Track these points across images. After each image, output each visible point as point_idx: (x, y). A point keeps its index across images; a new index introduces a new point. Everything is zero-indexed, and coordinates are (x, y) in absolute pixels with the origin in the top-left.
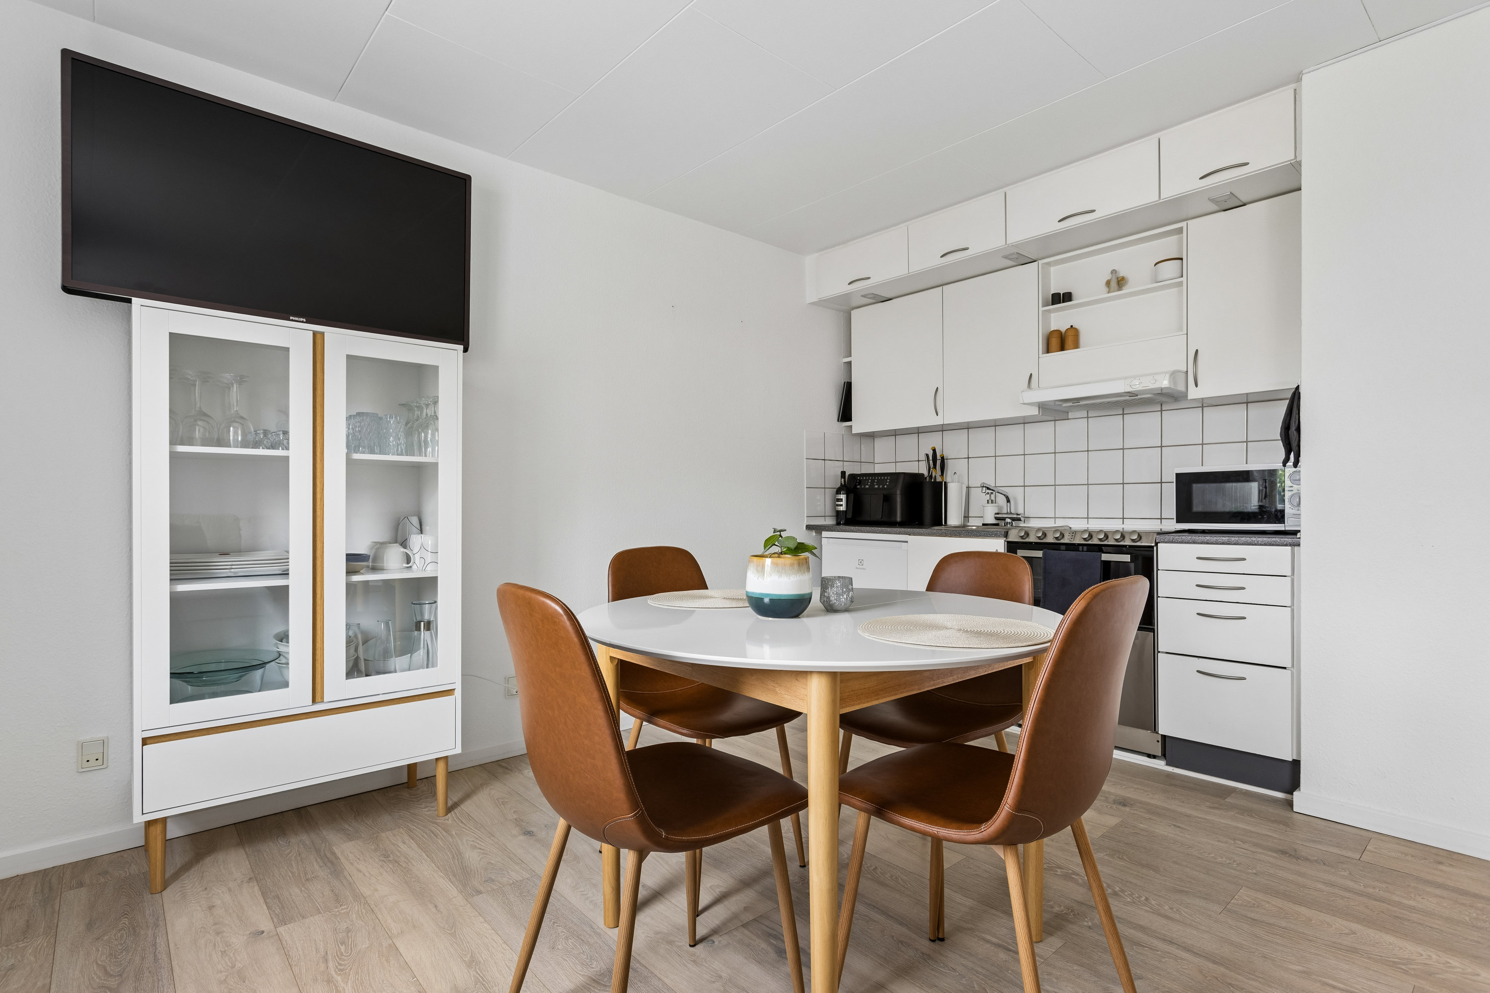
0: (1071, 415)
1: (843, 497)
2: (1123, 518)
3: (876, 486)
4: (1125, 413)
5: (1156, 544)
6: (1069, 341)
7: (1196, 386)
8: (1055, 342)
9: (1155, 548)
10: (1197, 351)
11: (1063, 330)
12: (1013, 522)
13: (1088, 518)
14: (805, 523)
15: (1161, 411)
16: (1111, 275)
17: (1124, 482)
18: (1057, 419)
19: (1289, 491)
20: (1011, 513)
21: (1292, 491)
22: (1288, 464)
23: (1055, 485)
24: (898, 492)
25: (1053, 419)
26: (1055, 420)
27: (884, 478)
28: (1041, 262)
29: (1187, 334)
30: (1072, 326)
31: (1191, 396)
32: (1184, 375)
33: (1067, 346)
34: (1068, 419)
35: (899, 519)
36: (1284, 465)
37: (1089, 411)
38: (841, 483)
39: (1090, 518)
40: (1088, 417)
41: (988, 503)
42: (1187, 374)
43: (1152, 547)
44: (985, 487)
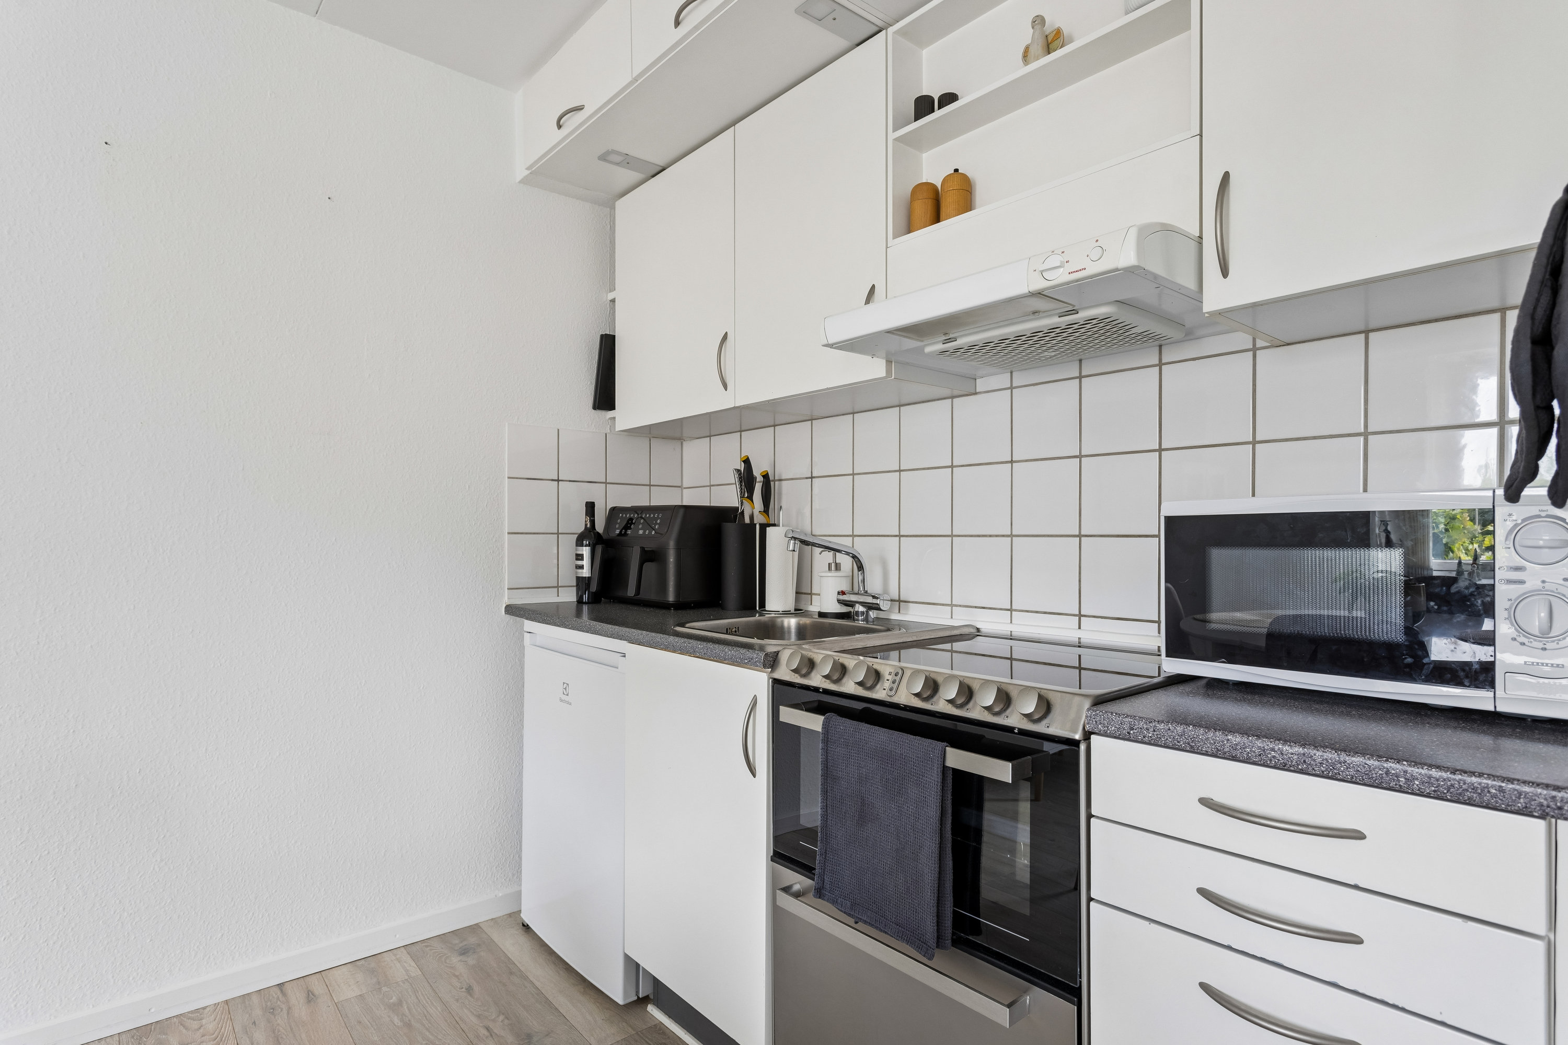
0: (981, 385)
1: (586, 551)
2: (1080, 616)
3: (641, 532)
4: (1083, 374)
5: (1087, 736)
6: (948, 203)
7: (1225, 273)
8: (923, 208)
9: (1083, 747)
10: (1226, 176)
11: (937, 181)
12: (871, 613)
13: (1011, 610)
14: (506, 601)
15: (1160, 365)
16: (1032, 31)
17: (1083, 533)
18: (956, 393)
19: (1509, 582)
20: (866, 592)
21: (1522, 582)
22: (1527, 492)
23: (952, 536)
24: (672, 544)
25: (947, 392)
26: (953, 397)
27: (654, 516)
28: (891, 30)
29: (1201, 135)
30: (956, 170)
31: (1212, 302)
32: (1193, 245)
33: (943, 214)
34: (976, 393)
35: (671, 598)
36: (1513, 493)
37: (1014, 373)
38: (586, 525)
39: (1016, 610)
40: (1012, 388)
41: (830, 569)
42: (1201, 243)
43: (1076, 743)
44: (795, 539)
